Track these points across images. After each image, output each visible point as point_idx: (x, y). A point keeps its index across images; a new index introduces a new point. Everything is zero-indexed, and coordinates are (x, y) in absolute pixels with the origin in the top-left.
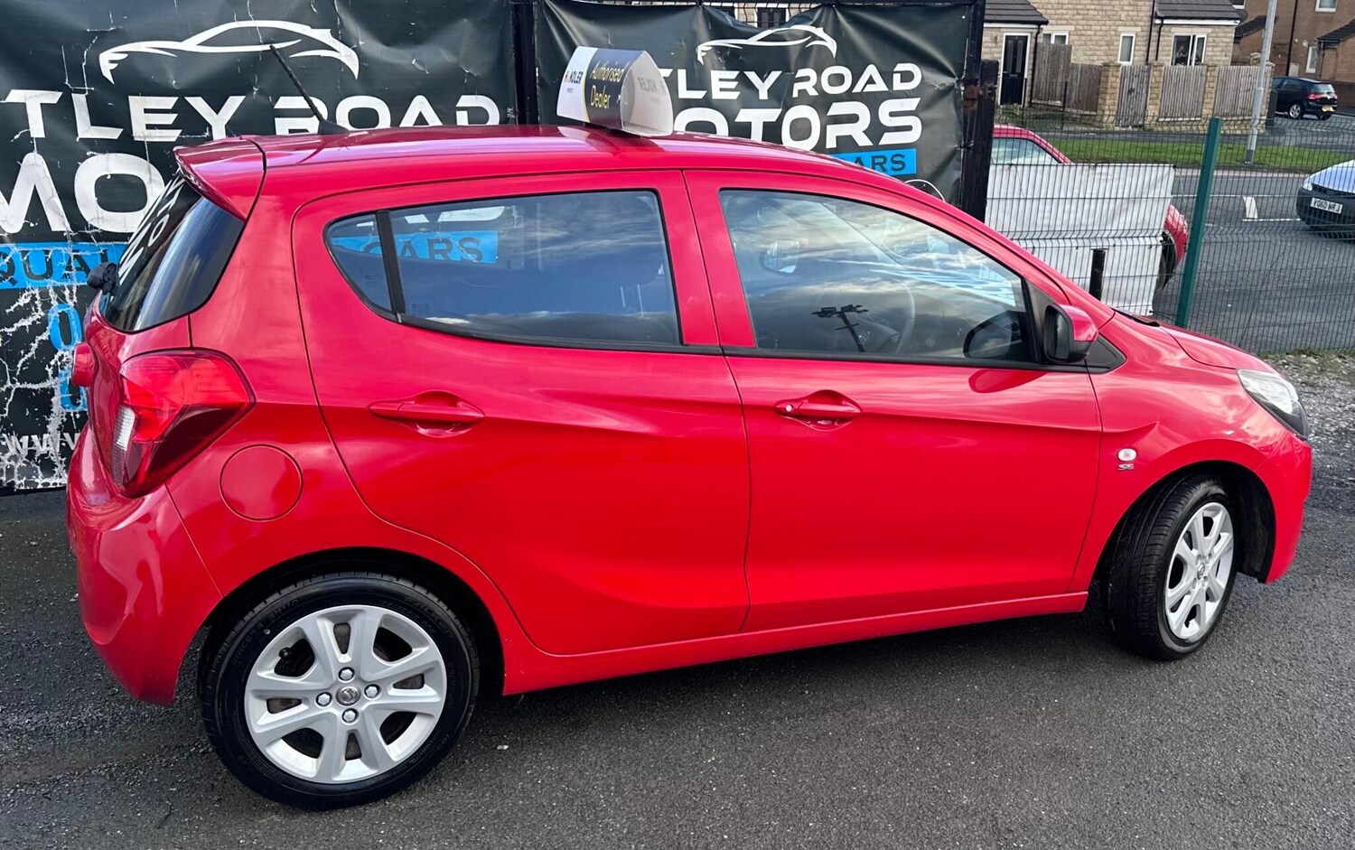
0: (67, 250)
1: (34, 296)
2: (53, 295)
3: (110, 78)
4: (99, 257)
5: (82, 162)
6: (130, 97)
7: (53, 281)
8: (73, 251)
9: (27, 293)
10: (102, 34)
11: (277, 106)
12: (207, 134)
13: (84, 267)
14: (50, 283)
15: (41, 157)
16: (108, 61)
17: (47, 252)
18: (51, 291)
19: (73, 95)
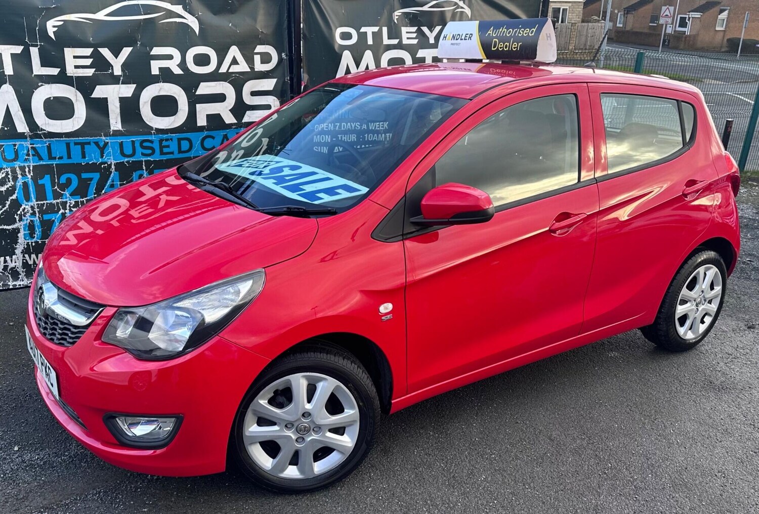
0: (27, 144)
1: (7, 172)
2: (19, 172)
3: (53, 37)
4: (46, 148)
5: (36, 89)
6: (65, 49)
7: (18, 163)
8: (31, 144)
9: (3, 171)
10: (48, 9)
11: (152, 53)
12: (110, 71)
13: (37, 154)
14: (17, 164)
15: (11, 87)
16: (51, 26)
17: (15, 145)
18: (18, 169)
19: (30, 48)
